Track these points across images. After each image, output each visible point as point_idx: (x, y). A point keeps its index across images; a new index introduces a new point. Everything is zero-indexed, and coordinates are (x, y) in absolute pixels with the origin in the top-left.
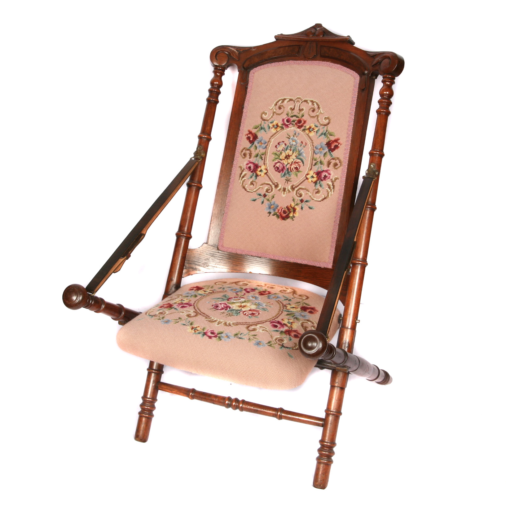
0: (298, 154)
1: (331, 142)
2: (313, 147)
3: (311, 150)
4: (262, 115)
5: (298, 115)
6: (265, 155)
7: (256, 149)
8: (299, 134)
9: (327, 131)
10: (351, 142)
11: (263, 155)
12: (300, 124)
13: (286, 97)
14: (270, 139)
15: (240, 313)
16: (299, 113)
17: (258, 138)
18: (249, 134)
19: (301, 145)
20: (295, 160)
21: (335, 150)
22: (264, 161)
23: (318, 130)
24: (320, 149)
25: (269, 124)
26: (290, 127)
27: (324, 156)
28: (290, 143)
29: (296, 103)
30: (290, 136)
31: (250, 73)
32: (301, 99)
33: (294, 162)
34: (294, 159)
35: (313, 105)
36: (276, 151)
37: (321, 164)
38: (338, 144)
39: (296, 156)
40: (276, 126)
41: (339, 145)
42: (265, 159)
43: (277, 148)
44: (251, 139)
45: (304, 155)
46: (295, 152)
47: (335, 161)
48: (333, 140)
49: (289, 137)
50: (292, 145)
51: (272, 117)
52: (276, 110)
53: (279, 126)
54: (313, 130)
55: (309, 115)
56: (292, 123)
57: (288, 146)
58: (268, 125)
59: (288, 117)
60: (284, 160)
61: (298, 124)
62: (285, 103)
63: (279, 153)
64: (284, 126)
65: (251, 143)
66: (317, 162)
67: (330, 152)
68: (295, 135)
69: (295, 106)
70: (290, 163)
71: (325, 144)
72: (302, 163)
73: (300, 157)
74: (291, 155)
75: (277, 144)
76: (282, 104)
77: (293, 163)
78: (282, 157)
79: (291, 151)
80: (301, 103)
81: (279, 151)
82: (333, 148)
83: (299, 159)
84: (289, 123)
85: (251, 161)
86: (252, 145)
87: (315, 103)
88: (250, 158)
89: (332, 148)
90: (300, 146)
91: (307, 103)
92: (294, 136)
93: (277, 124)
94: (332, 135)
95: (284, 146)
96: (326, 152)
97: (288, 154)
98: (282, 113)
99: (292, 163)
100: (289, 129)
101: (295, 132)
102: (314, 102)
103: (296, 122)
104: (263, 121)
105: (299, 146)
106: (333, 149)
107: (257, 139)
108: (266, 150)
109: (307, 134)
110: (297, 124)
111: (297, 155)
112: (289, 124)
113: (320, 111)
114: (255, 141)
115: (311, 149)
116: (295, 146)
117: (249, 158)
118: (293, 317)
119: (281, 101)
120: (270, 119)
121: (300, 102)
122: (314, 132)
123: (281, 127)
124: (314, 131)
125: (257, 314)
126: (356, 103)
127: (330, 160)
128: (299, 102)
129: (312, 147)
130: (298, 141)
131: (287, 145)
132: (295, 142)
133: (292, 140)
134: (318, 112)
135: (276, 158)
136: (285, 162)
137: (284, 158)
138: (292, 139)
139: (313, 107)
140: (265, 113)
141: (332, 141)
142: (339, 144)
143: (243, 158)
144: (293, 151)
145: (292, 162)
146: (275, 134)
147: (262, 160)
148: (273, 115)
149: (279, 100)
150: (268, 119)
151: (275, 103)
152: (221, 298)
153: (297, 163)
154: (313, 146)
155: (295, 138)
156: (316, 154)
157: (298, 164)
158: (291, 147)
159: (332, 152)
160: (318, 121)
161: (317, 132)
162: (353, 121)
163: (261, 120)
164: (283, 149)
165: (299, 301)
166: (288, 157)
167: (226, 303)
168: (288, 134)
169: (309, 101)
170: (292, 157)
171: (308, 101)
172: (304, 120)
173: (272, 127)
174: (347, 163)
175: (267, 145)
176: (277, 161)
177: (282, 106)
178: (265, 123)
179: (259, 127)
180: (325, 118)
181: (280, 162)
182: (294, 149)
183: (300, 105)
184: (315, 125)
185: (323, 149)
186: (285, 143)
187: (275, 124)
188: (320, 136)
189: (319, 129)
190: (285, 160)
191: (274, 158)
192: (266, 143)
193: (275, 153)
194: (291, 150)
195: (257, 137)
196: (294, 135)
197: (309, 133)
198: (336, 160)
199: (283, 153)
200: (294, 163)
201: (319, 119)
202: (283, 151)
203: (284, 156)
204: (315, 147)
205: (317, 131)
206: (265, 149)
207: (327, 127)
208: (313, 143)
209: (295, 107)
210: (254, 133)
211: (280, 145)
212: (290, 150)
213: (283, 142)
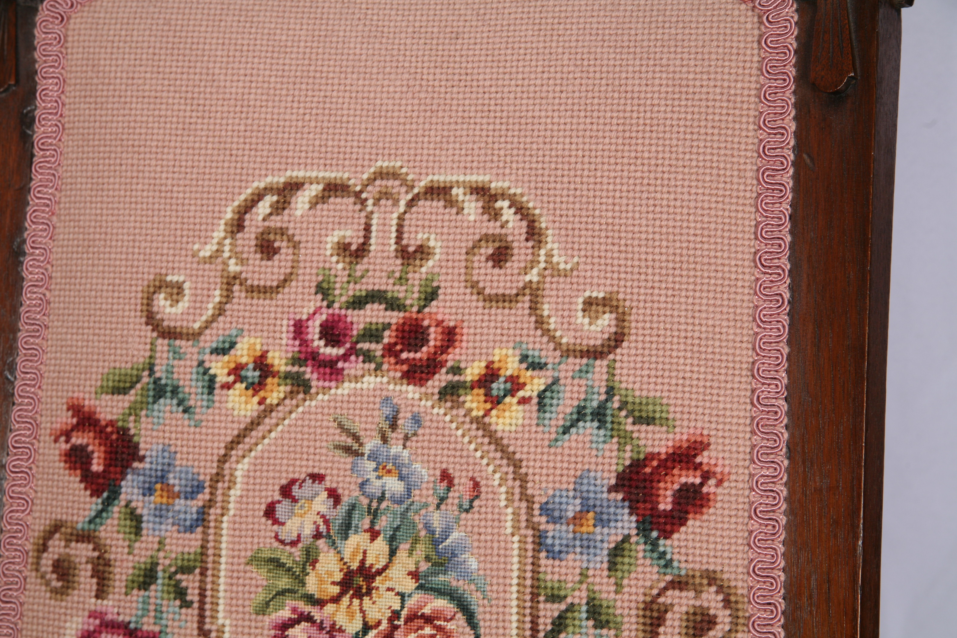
0: (428, 558)
1: (648, 470)
2: (530, 509)
3: (516, 528)
4: (149, 301)
5: (399, 291)
6: (203, 574)
7: (138, 531)
8: (417, 420)
9: (610, 391)
10: (790, 456)
11: (186, 570)
12: (418, 355)
13: (301, 174)
14: (223, 459)
16: (402, 280)
17: (142, 459)
18: (75, 428)
19: (442, 499)
20: (410, 603)
21: (683, 522)
22: (202, 617)
23: (548, 388)
24: (577, 519)
25: (207, 357)
26: (353, 372)
27: (612, 566)
28: (362, 485)
29: (369, 209)
30: (356, 438)
31: (39, 18)
32: (404, 182)
33: (404, 613)
34: (402, 596)
35: (496, 215)
36: (276, 544)
37: (600, 625)
38: (698, 481)
39: (415, 575)
40: (253, 374)
41: (710, 488)
42: (202, 603)
43: (276, 522)
44: (97, 467)
45: (473, 564)
46: (404, 547)
47: (695, 598)
48: (663, 450)
49: (350, 441)
50: (382, 499)
51: (220, 311)
52: (242, 261)
53: (274, 375)
54: (512, 392)
55: (474, 285)
56: (365, 346)
57: (353, 507)
58: (201, 363)
59: (328, 307)
60: (336, 600)
61: (404, 355)
62: (299, 213)
63: (297, 553)
64: (308, 372)
65: (96, 493)
66: (571, 608)
67: (655, 534)
68: (394, 426)
69: (367, 229)
70: (379, 623)
71: (613, 482)
72: (461, 619)
73: (441, 578)
74: (379, 566)
75: (277, 497)
76: (276, 222)
77: (401, 622)
78: (321, 581)
79: (380, 538)
80: (411, 204)
81: (293, 544)
82: (669, 507)
83: (440, 592)
84: (341, 351)
85: (109, 617)
86: (108, 503)
87: (506, 203)
88: (100, 594)
89: (662, 507)
90: (438, 507)
91: (451, 203)
92: (385, 439)
93: (263, 356)
94: (649, 421)
95: (323, 510)
96: (626, 538)
97: (363, 562)
98: (285, 281)
99: (390, 620)
100: (347, 387)
101: (387, 411)
102: (494, 198)
103: (386, 340)
104: (162, 344)
105: (426, 505)
106: (666, 514)
107: (136, 464)
108: (205, 541)
109: (477, 420)
110: (396, 355)
111: (424, 567)
112: (345, 357)
113: (550, 255)
114: (123, 477)
115: (516, 521)
116: (400, 502)
117: (97, 597)
119: (269, 199)
120: (208, 324)
121: (402, 203)
122: (523, 401)
123: (287, 376)
124: (521, 394)
126: (794, 190)
127: (659, 595)
128: (396, 202)
129: (524, 504)
130: (417, 466)
131: (346, 500)
132: (401, 478)
133: (373, 465)
134: (534, 263)
135: (283, 593)
136: (341, 620)
137: (336, 590)
138: (373, 457)
139: (493, 228)
140: (169, 285)
141: (655, 463)
142: (706, 476)
143: (55, 591)
144: (392, 540)
145: (396, 615)
146: (255, 424)
147: (187, 604)
148: (228, 296)
149: (258, 197)
150: (197, 326)
151: (229, 216)
153: (429, 620)
154: (529, 500)
155: (396, 449)
156: (553, 555)
157: (439, 629)
158: (374, 514)
159: (667, 535)
160: (540, 322)
161: (541, 406)
162: (786, 307)
163: (149, 333)
164: (323, 528)
166: (360, 581)
168: (341, 426)
169: (457, 192)
170: (388, 584)
171: (454, 191)
172: (439, 323)
173: (232, 378)
174: (782, 606)
175: (210, 503)
176: (286, 614)
177: (282, 232)
178: (178, 355)
179: (139, 379)
180: (589, 303)
181: (309, 618)
182: (397, 522)
183: (401, 218)
184: (524, 358)
185: (600, 521)
186: (328, 483)
187: (244, 360)
188: (566, 431)
189: (556, 381)
190: (346, 600)
191: (267, 588)
192: (199, 488)
193: (267, 555)
194: (374, 535)
195: (136, 446)
196: (385, 426)
197: (487, 413)
198: (698, 593)
199: (321, 558)
200: (410, 619)
201: (546, 310)
202: (321, 543)
203: (330, 574)
204: (545, 509)
205: (541, 396)
206: (200, 529)
207: (611, 367)
208: (523, 480)
209: (367, 237)
210: (111, 423)
211: (295, 500)
212: (367, 535)
213: (317, 478)
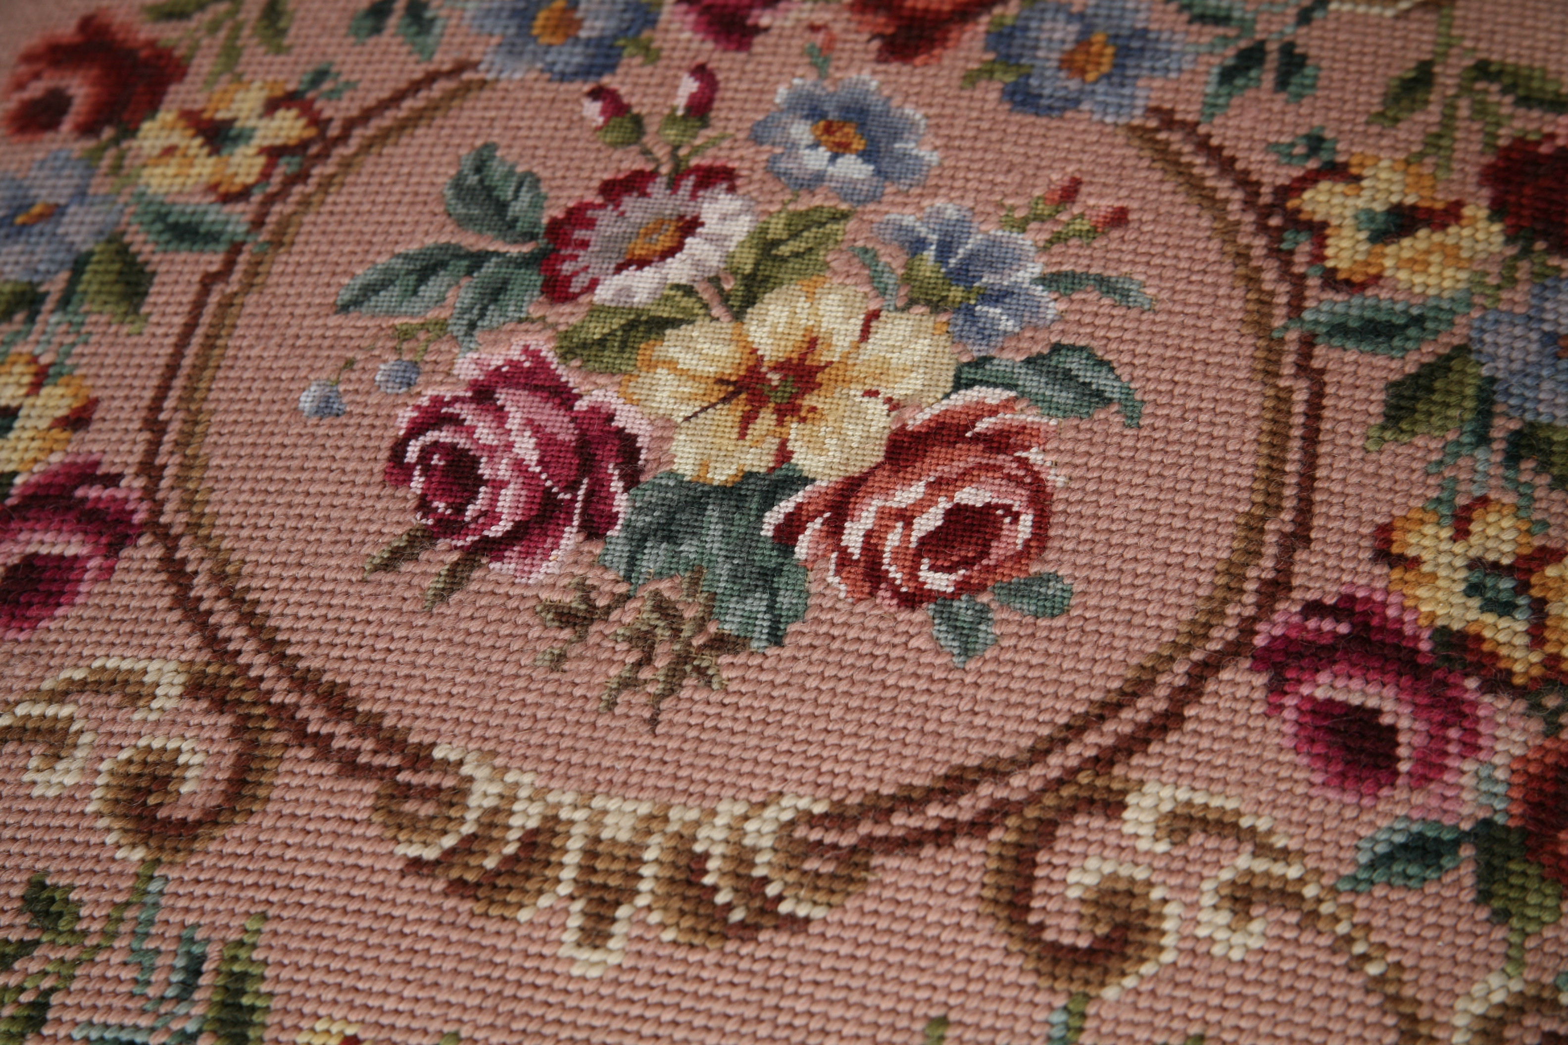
15: (803, 548)
118: (1483, 439)
125: (1027, 519)
152: (454, 253)
165: (1413, 56)
167: (548, 353)
